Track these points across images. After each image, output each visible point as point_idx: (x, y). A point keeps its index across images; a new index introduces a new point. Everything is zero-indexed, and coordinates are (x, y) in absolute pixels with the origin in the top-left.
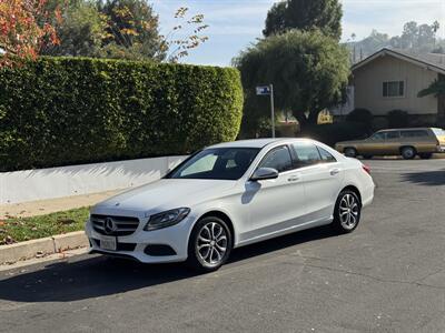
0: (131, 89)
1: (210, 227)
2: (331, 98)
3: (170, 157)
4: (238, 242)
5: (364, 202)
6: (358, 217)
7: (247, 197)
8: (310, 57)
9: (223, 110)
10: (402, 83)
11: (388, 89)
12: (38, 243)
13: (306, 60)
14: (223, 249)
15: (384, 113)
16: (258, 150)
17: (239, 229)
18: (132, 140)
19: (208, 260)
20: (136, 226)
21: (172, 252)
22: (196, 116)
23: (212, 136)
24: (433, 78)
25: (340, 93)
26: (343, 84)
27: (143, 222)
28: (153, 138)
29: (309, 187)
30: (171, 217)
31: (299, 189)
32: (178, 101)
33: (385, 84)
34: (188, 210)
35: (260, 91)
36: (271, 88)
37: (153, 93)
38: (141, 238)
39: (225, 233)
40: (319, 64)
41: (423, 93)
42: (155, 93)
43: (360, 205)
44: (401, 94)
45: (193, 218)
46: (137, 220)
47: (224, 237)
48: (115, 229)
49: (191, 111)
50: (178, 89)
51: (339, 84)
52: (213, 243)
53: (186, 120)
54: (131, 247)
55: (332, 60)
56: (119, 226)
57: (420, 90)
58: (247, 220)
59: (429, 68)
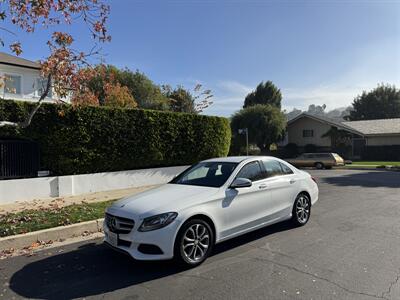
0: (166, 127)
1: (194, 228)
2: (277, 137)
4: (218, 239)
5: (312, 203)
6: (309, 213)
7: (226, 201)
8: (267, 117)
9: (220, 140)
10: (312, 131)
11: (305, 133)
12: (86, 225)
13: (264, 119)
14: (206, 246)
15: (304, 146)
16: (237, 164)
17: (220, 228)
18: (167, 156)
19: (192, 257)
20: (132, 227)
22: (204, 143)
24: (330, 128)
25: (281, 135)
26: (283, 131)
27: (137, 224)
28: (179, 155)
29: (275, 193)
30: (162, 220)
31: (267, 195)
32: (194, 134)
33: (304, 131)
34: (176, 214)
35: (240, 131)
36: (246, 130)
38: (136, 237)
39: (208, 232)
40: (271, 121)
43: (310, 205)
44: (312, 136)
45: (179, 222)
46: (133, 221)
47: (207, 236)
48: (118, 227)
49: (201, 140)
50: (194, 128)
51: (281, 130)
52: (197, 242)
53: (198, 145)
54: (128, 244)
55: (277, 119)
56: (122, 225)
57: (322, 134)
58: (226, 220)
59: (326, 123)
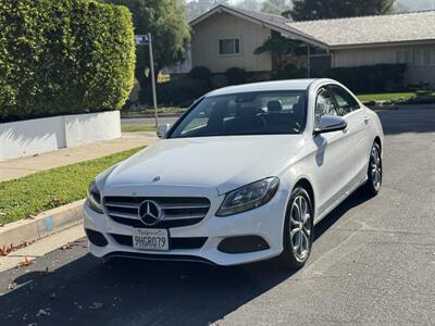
0: (19, 28)
1: (298, 202)
2: (175, 54)
3: (67, 117)
4: (315, 220)
6: (381, 174)
7: (320, 157)
8: (151, 11)
9: (122, 58)
10: (237, 41)
11: (224, 47)
13: (147, 14)
14: (309, 232)
15: (222, 71)
17: (318, 204)
21: (266, 246)
22: (95, 65)
23: (111, 90)
24: (268, 35)
25: (183, 50)
26: (185, 40)
27: (216, 204)
28: (48, 92)
32: (75, 45)
33: (221, 41)
35: (138, 40)
36: (149, 37)
37: (46, 34)
39: (309, 209)
40: (161, 19)
41: (259, 51)
42: (49, 34)
43: (380, 160)
44: (237, 51)
45: (285, 192)
47: (308, 215)
49: (90, 58)
50: (74, 31)
51: (181, 40)
52: (301, 225)
53: (84, 69)
54: (198, 242)
55: (172, 15)
57: (255, 47)
59: (264, 25)
